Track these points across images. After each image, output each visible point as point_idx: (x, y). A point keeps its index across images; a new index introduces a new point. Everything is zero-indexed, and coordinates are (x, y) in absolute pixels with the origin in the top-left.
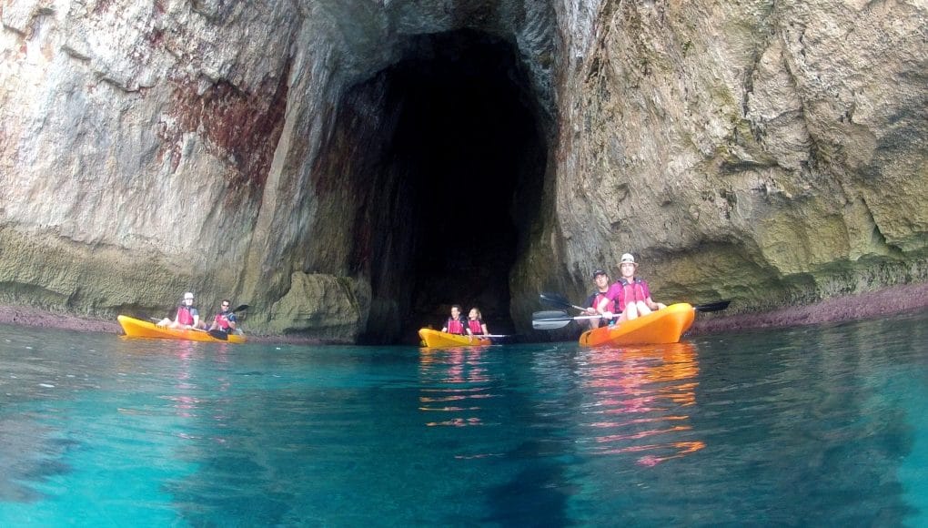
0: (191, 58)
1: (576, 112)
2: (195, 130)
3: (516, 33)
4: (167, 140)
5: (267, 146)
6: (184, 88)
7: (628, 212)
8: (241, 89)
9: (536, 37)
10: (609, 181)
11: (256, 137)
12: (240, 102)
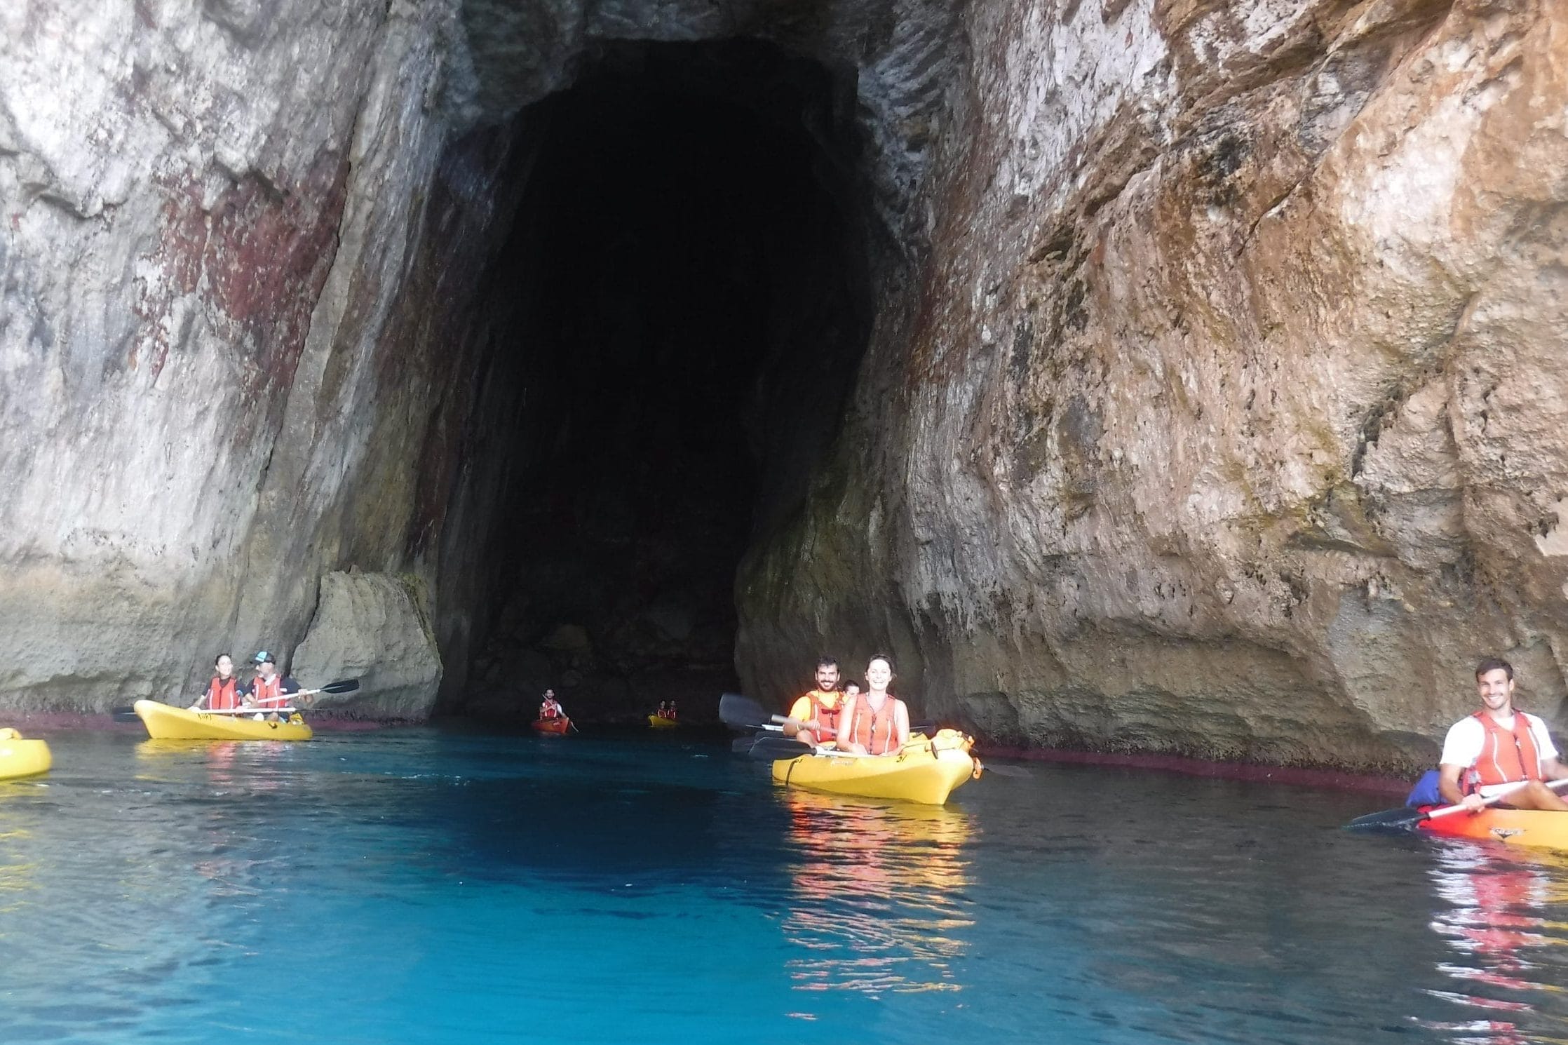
0: (199, 128)
1: (990, 301)
2: (193, 290)
3: (860, 64)
4: (147, 318)
5: (302, 300)
6: (181, 196)
7: (1085, 545)
8: (276, 186)
9: (907, 79)
10: (1051, 479)
11: (287, 284)
12: (270, 212)
